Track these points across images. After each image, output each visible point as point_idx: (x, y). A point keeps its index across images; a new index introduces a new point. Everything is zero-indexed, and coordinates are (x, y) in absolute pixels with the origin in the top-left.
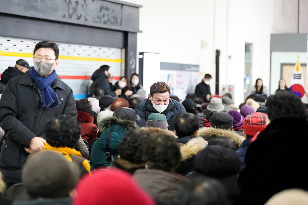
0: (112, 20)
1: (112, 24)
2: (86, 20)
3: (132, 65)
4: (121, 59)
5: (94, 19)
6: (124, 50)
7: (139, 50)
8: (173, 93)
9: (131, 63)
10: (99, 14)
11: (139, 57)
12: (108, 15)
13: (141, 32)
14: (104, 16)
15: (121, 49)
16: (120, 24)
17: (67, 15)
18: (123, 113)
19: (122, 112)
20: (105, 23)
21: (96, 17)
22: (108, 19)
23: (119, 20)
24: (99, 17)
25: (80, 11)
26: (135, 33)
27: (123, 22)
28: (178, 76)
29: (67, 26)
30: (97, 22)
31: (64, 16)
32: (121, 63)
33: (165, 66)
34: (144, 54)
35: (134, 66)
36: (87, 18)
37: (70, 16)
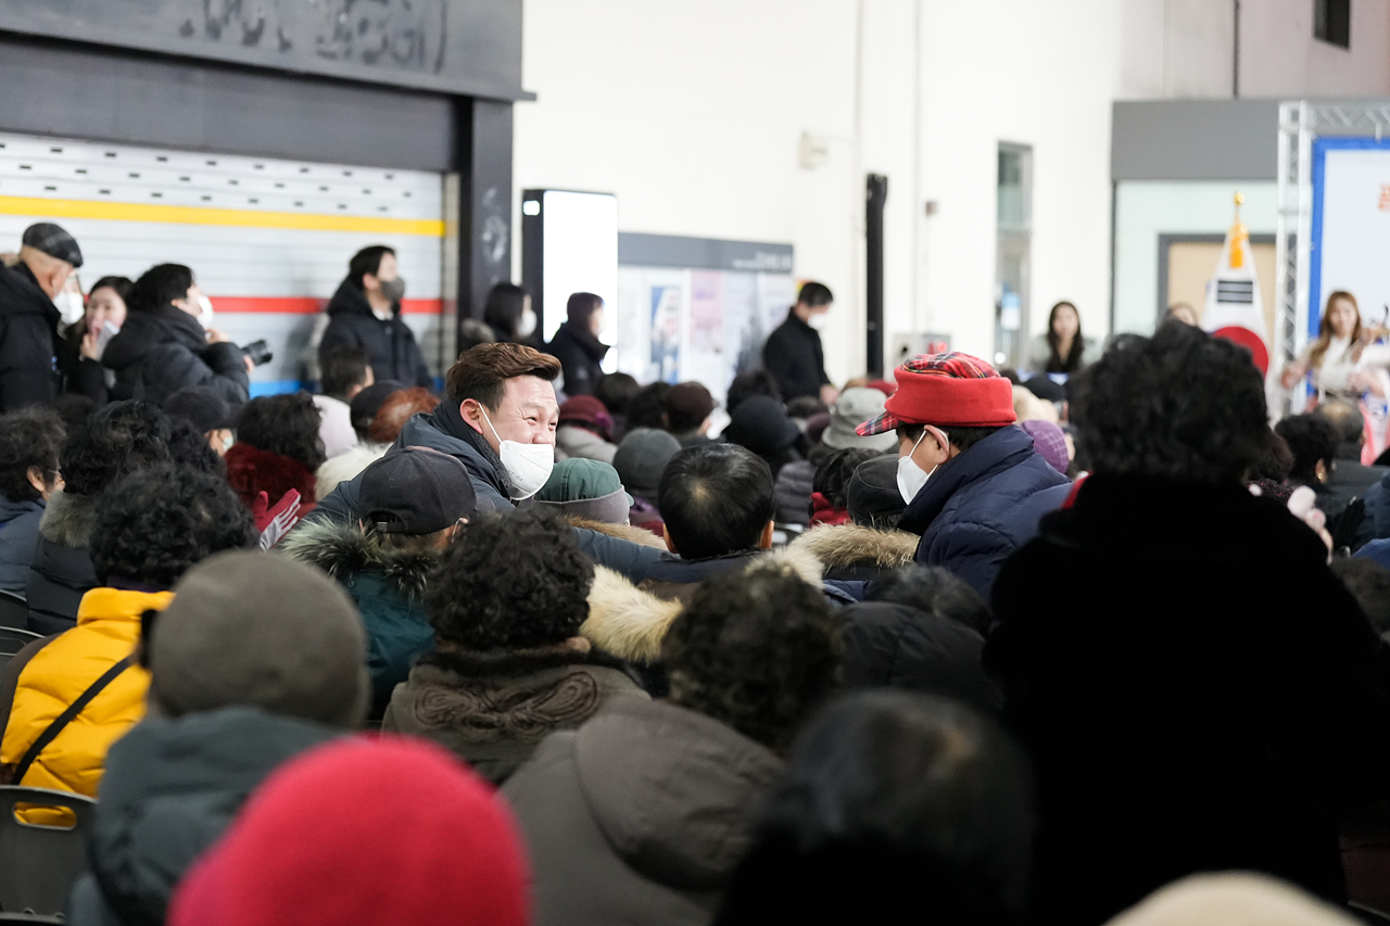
0: (403, 46)
1: (401, 61)
2: (285, 45)
3: (493, 245)
4: (444, 218)
5: (320, 40)
6: (453, 182)
7: (522, 180)
8: (675, 373)
9: (487, 237)
10: (343, 18)
11: (521, 209)
12: (382, 25)
13: (532, 97)
14: (364, 26)
15: (444, 174)
16: (439, 65)
17: (199, 24)
18: (411, 467)
19: (406, 463)
20: (370, 58)
21: (329, 32)
22: (385, 43)
23: (432, 45)
24: (342, 34)
25: (258, 7)
26: (504, 104)
27: (452, 56)
28: (700, 295)
29: (199, 75)
30: (331, 56)
31: (187, 30)
32: (443, 240)
33: (638, 250)
34: (547, 197)
35: (499, 253)
36: (287, 35)
37: (214, 31)
